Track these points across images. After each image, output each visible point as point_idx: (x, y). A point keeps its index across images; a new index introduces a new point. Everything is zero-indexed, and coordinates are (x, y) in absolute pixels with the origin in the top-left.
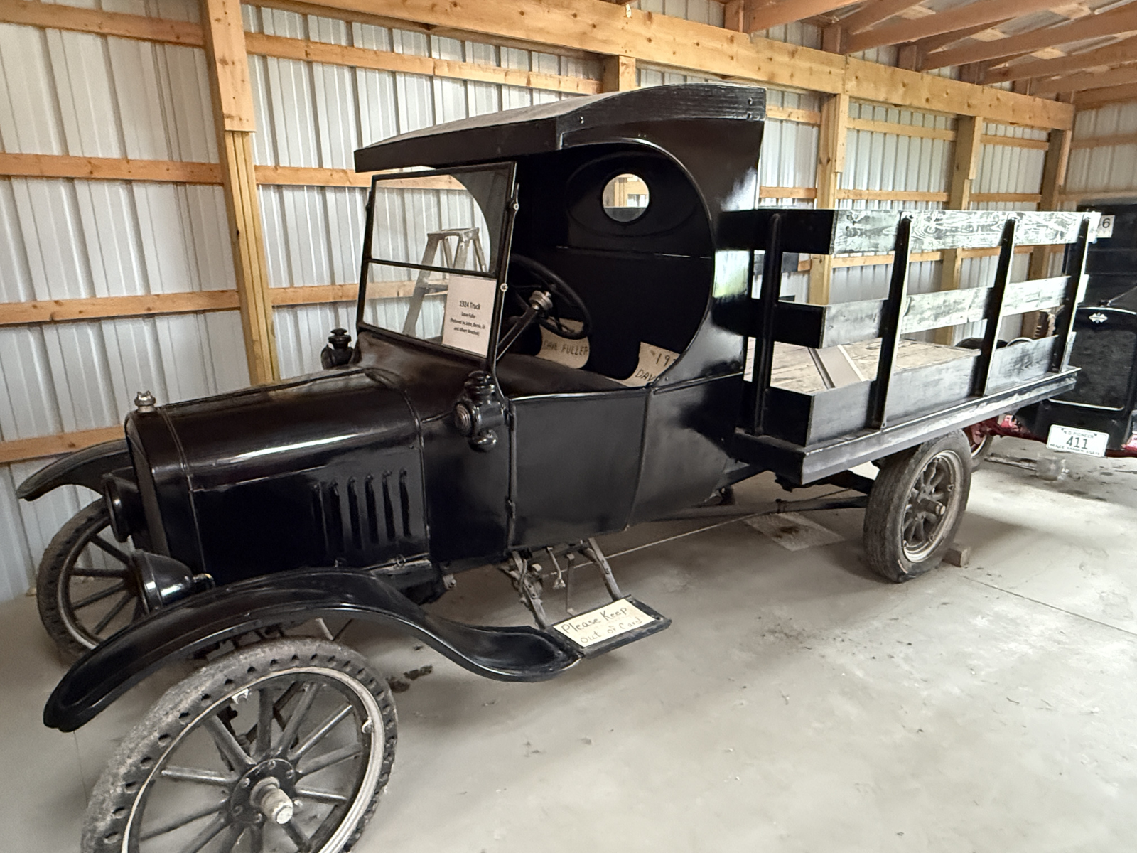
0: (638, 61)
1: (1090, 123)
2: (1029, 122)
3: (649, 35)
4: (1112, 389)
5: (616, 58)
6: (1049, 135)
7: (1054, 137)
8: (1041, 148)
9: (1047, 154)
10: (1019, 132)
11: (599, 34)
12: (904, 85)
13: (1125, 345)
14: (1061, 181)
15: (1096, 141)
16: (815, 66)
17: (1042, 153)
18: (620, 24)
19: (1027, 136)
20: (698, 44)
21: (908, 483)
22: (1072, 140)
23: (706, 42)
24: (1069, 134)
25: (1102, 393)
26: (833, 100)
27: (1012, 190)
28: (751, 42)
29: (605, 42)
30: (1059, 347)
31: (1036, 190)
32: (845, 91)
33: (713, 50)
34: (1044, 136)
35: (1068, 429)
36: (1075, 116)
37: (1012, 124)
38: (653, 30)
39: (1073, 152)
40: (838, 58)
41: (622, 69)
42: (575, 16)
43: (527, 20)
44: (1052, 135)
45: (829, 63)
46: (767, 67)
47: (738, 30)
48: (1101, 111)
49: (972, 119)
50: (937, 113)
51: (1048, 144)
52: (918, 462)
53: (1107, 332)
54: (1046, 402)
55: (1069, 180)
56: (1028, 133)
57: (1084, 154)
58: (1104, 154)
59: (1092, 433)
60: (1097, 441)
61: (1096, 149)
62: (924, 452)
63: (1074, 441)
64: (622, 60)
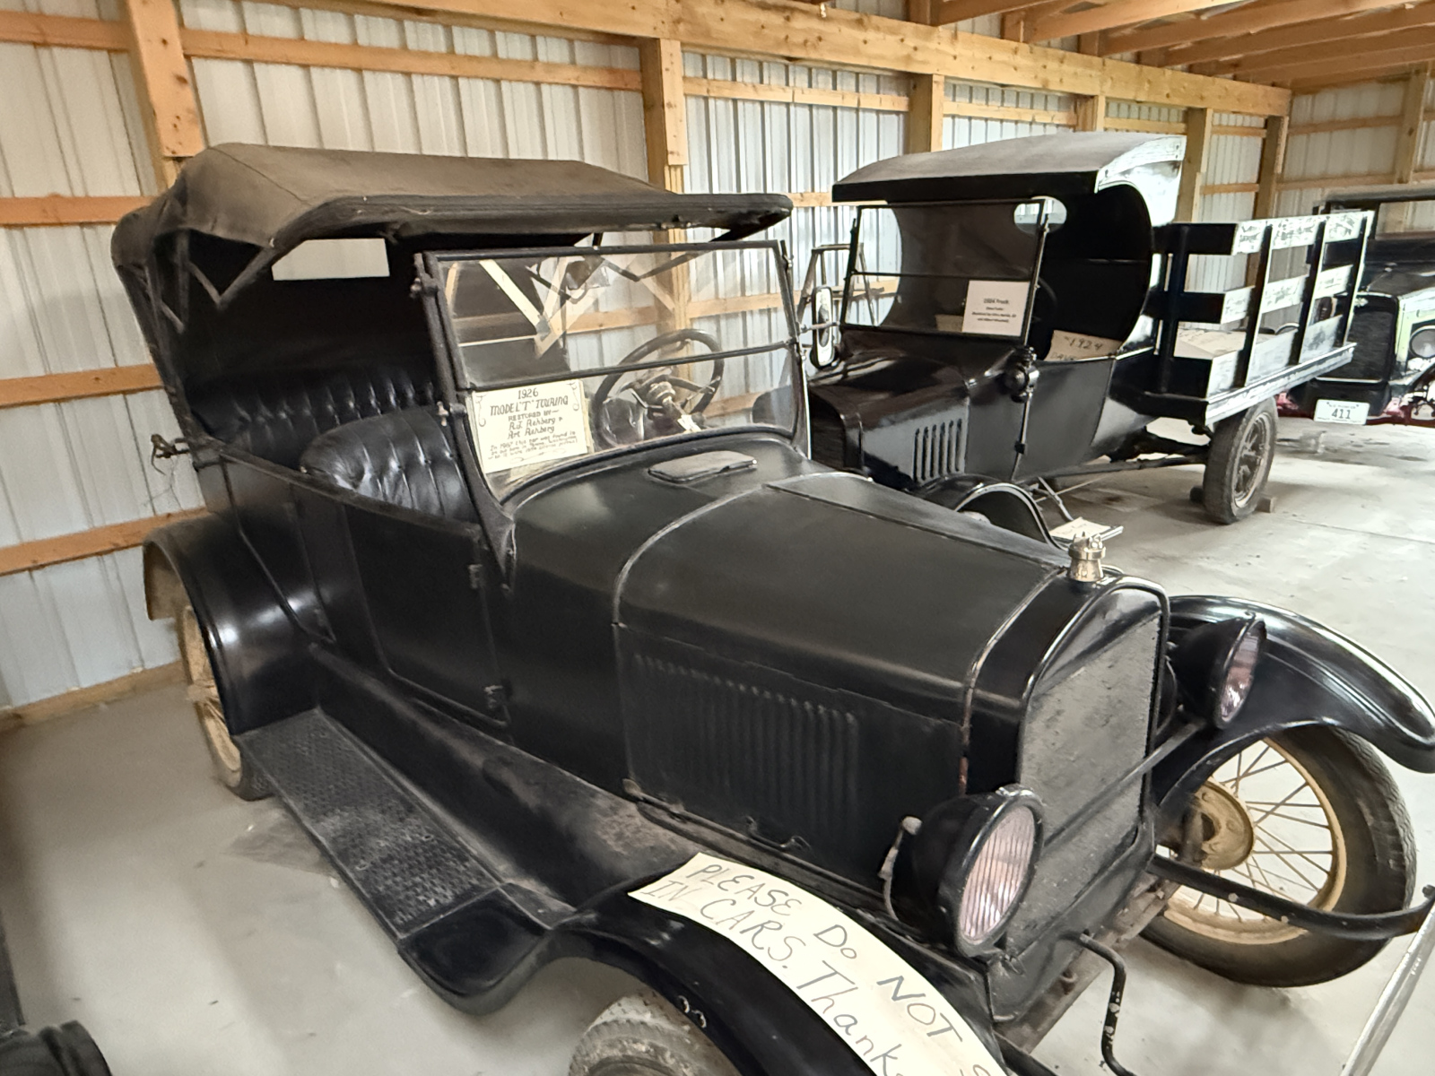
0: (946, 77)
1: (1307, 108)
2: (1251, 111)
3: (954, 53)
4: (1371, 364)
5: (930, 76)
6: (1266, 122)
7: (1271, 123)
8: (1259, 135)
9: (1264, 141)
10: (1239, 120)
11: (919, 56)
12: (1149, 82)
13: (1383, 325)
14: (1279, 169)
15: (1313, 127)
16: (1079, 70)
17: (1259, 142)
18: (933, 45)
19: (1247, 124)
20: (990, 58)
21: (1241, 439)
22: (1289, 127)
23: (997, 56)
24: (1287, 119)
25: (1362, 368)
26: (1090, 103)
27: (1233, 181)
28: (1031, 52)
29: (924, 63)
30: (1342, 325)
31: (1254, 178)
32: (1102, 92)
33: (1004, 62)
34: (1261, 122)
35: (1332, 402)
36: (1291, 102)
37: (1234, 112)
38: (959, 49)
39: (1290, 138)
40: (1097, 60)
41: (934, 86)
42: (902, 40)
43: (870, 49)
44: (1270, 122)
45: (1089, 66)
46: (1042, 75)
47: (1018, 41)
48: (1318, 96)
49: (1203, 111)
50: (1170, 107)
51: (1265, 131)
52: (1248, 420)
53: (1367, 314)
54: (1314, 380)
55: (1286, 168)
56: (1248, 121)
57: (1300, 140)
58: (1321, 139)
59: (1354, 404)
60: (1360, 410)
61: (1313, 135)
62: (1252, 413)
63: (1339, 413)
64: (935, 78)
